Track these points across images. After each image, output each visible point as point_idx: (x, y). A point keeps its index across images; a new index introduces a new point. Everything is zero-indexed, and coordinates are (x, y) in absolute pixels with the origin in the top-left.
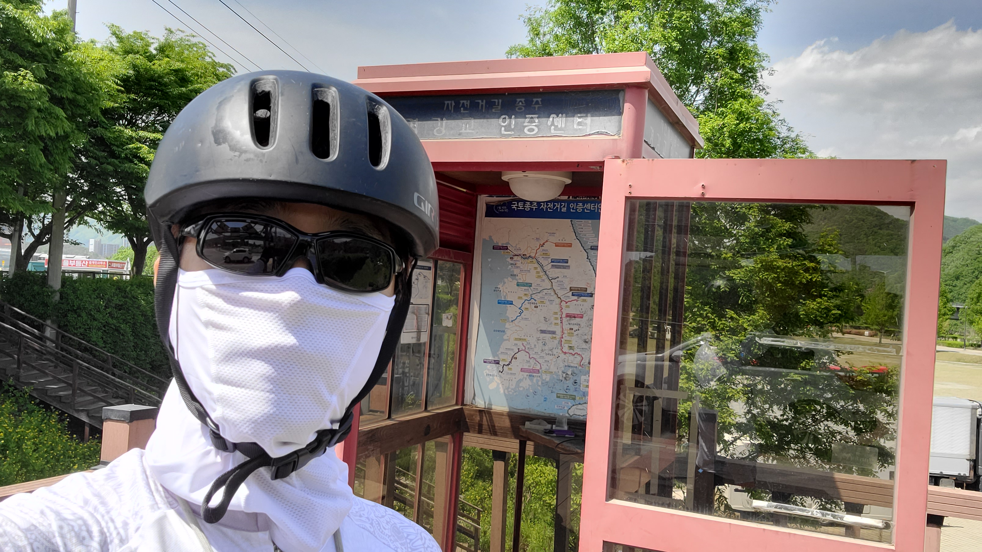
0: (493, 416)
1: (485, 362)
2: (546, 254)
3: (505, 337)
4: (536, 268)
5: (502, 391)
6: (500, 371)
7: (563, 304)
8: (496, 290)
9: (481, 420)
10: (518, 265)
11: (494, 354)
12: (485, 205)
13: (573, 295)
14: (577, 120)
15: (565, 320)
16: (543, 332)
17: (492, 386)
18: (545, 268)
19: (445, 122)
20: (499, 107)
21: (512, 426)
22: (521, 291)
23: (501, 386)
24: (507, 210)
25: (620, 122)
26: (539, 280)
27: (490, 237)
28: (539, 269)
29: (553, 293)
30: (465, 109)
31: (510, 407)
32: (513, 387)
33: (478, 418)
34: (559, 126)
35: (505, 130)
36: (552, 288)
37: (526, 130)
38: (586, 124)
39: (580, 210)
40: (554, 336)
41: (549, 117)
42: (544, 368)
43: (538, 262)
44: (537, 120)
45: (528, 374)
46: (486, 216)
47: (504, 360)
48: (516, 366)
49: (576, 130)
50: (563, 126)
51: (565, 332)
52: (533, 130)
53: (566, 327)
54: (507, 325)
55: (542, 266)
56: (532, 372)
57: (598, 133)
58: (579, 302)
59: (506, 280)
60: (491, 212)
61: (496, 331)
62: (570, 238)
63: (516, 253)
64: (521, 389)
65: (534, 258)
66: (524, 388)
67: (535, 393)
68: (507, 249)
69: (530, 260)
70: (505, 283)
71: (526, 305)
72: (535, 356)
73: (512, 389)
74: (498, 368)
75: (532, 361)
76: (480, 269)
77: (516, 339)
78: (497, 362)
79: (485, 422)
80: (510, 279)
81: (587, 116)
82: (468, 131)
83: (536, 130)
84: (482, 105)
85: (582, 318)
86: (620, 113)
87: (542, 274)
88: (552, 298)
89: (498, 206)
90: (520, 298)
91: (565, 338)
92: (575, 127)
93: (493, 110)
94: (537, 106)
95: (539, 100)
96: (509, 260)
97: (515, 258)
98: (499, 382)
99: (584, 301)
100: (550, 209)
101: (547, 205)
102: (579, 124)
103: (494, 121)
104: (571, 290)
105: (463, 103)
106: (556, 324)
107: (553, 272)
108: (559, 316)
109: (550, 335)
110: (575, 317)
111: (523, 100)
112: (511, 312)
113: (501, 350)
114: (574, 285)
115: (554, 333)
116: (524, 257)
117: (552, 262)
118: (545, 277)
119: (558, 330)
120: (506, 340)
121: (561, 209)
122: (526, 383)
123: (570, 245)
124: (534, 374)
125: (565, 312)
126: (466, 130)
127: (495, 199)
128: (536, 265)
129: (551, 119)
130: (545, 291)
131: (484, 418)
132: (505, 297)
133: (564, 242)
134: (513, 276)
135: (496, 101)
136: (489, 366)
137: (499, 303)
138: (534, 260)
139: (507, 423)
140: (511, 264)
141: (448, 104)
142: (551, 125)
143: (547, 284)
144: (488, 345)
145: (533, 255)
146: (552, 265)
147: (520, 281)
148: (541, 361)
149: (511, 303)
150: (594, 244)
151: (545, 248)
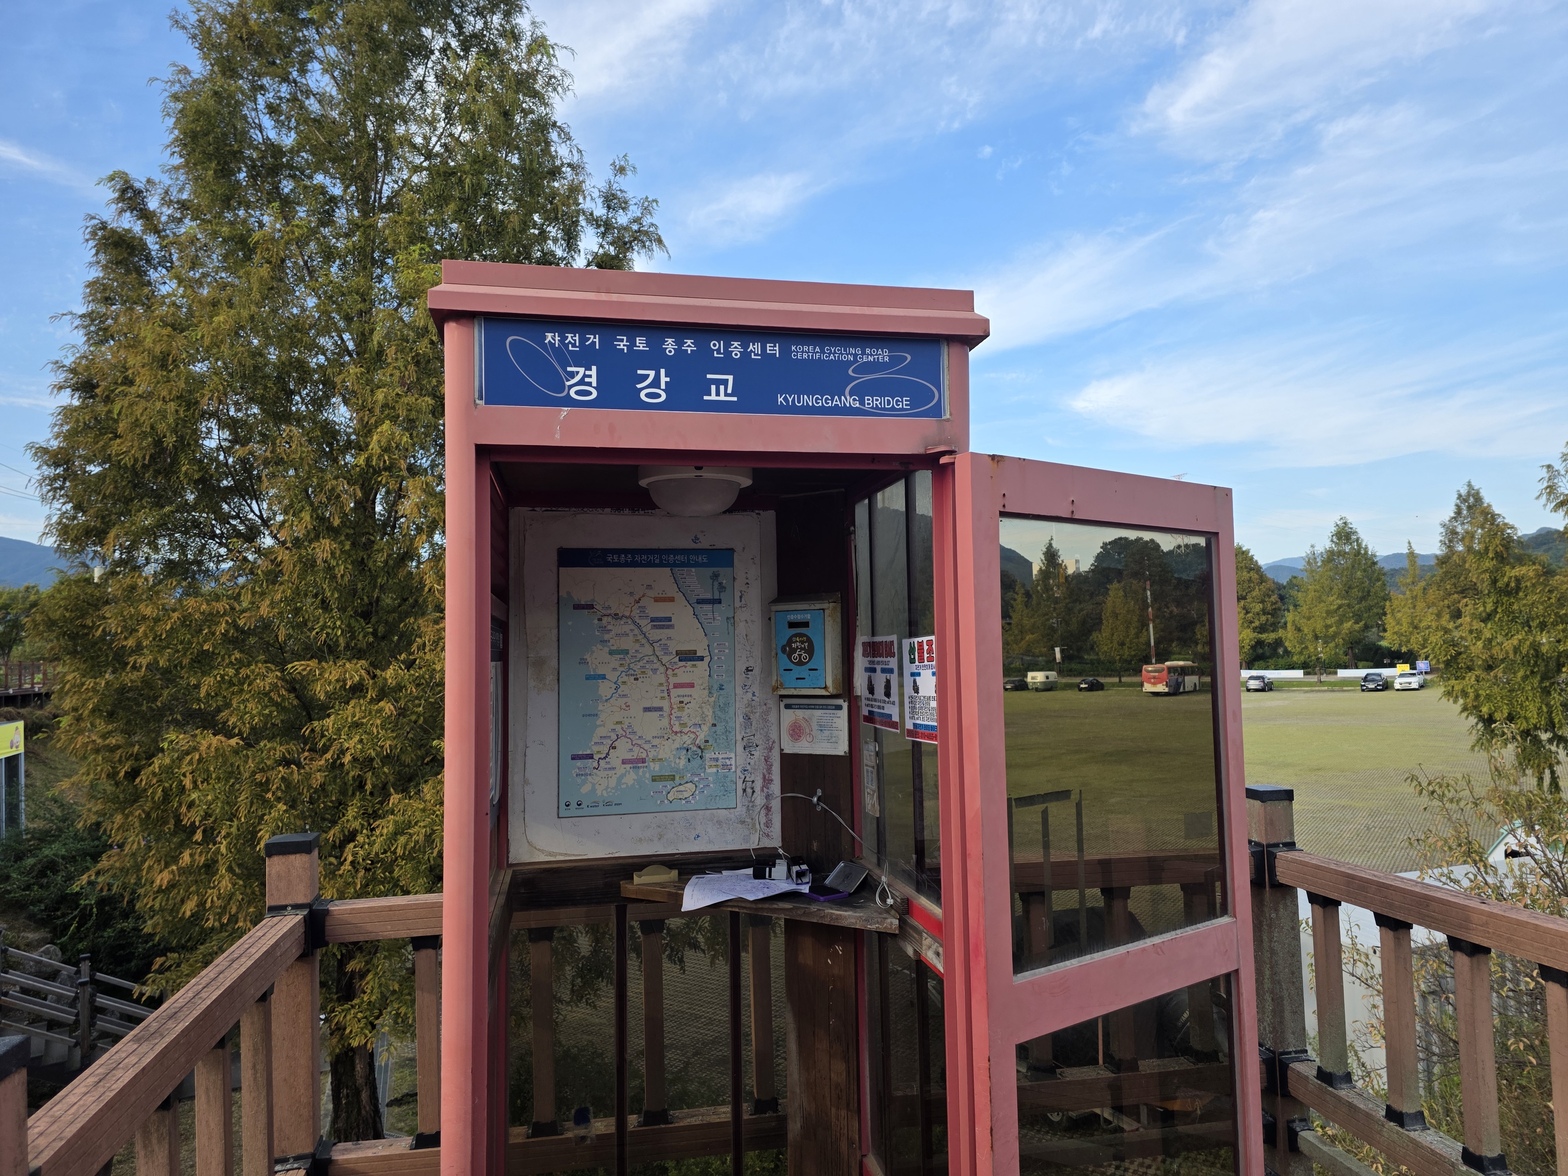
1: (572, 759)
2: (643, 612)
3: (599, 722)
4: (632, 630)
5: (599, 791)
6: (594, 768)
7: (670, 672)
8: (583, 662)
10: (609, 628)
11: (583, 746)
13: (680, 660)
15: (672, 691)
16: (647, 709)
17: (586, 789)
18: (644, 630)
22: (614, 661)
23: (597, 787)
26: (638, 645)
27: (569, 593)
28: (637, 631)
29: (656, 661)
32: (614, 786)
36: (654, 654)
40: (661, 713)
42: (651, 755)
43: (634, 622)
45: (632, 765)
46: (561, 566)
47: (599, 752)
48: (615, 758)
51: (675, 706)
53: (675, 700)
54: (600, 707)
55: (639, 627)
56: (636, 763)
58: (688, 669)
59: (594, 648)
61: (586, 715)
62: (672, 590)
63: (605, 612)
64: (624, 786)
65: (630, 617)
66: (627, 785)
68: (593, 608)
69: (624, 620)
70: (593, 652)
71: (625, 679)
72: (639, 742)
73: (613, 788)
74: (591, 764)
75: (636, 749)
77: (614, 723)
80: (599, 646)
85: (693, 687)
87: (640, 637)
88: (655, 666)
90: (614, 669)
91: (674, 714)
96: (596, 621)
97: (605, 619)
98: (595, 781)
99: (694, 666)
104: (678, 653)
106: (662, 698)
107: (655, 634)
108: (665, 688)
109: (656, 713)
112: (605, 689)
113: (596, 739)
114: (680, 648)
115: (660, 709)
116: (616, 616)
117: (652, 621)
118: (644, 641)
119: (665, 704)
120: (600, 725)
122: (631, 778)
123: (672, 600)
124: (640, 765)
125: (673, 680)
128: (632, 627)
130: (646, 658)
132: (594, 670)
133: (664, 596)
134: (604, 642)
136: (579, 763)
137: (586, 679)
138: (630, 620)
140: (601, 627)
143: (648, 649)
145: (627, 614)
146: (653, 625)
147: (612, 648)
148: (646, 746)
149: (603, 677)
150: (701, 597)
151: (641, 604)
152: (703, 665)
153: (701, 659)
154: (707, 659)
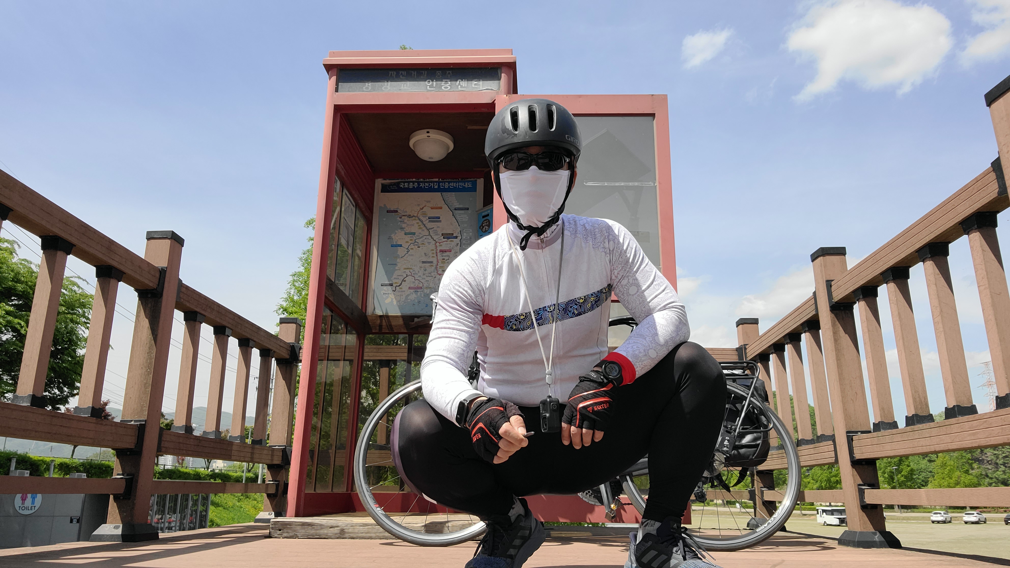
0: (390, 318)
1: (382, 286)
2: (424, 214)
3: (397, 268)
4: (418, 223)
5: (395, 303)
6: (393, 291)
7: (438, 244)
8: (390, 238)
9: (381, 322)
10: (405, 222)
11: (389, 280)
12: (380, 185)
13: (444, 238)
14: (474, 83)
15: (439, 254)
16: (423, 262)
17: (388, 301)
18: (424, 223)
19: (389, 83)
20: (426, 75)
21: (405, 323)
22: (408, 238)
23: (394, 300)
24: (396, 188)
25: (499, 83)
26: (421, 230)
27: (385, 205)
28: (420, 223)
29: (430, 238)
30: (403, 76)
31: (401, 313)
32: (403, 300)
33: (379, 321)
34: (464, 86)
35: (430, 88)
36: (429, 235)
37: (443, 88)
38: (480, 85)
39: (446, 187)
40: (432, 264)
41: (457, 81)
42: (425, 285)
43: (419, 219)
44: (449, 83)
45: (414, 290)
46: (381, 192)
47: (396, 283)
48: (405, 286)
49: (474, 88)
50: (466, 85)
51: (440, 261)
52: (448, 88)
53: (440, 257)
54: (398, 260)
55: (422, 222)
56: (416, 289)
57: (487, 89)
58: (448, 242)
59: (397, 231)
60: (385, 189)
61: (390, 264)
62: (441, 203)
63: (404, 214)
64: (409, 300)
65: (417, 216)
66: (411, 300)
67: (419, 302)
68: (397, 212)
69: (414, 218)
70: (396, 233)
71: (412, 246)
72: (418, 278)
73: (403, 301)
74: (392, 288)
75: (417, 282)
76: (378, 226)
77: (405, 269)
78: (391, 285)
79: (384, 323)
80: (399, 230)
81: (480, 81)
82: (405, 88)
83: (449, 87)
84: (414, 74)
85: (451, 252)
86: (499, 79)
87: (422, 226)
88: (430, 241)
89: (391, 185)
90: (407, 242)
91: (439, 265)
92: (473, 86)
93: (422, 77)
94: (449, 75)
95: (450, 72)
96: (398, 218)
97: (403, 217)
98: (393, 297)
99: (452, 241)
100: (427, 186)
101: (425, 184)
102: (475, 84)
103: (422, 83)
104: (443, 235)
105: (402, 73)
106: (433, 257)
107: (430, 225)
108: (435, 252)
109: (429, 264)
110: (446, 252)
111: (440, 72)
112: (401, 251)
113: (394, 276)
114: (444, 232)
115: (432, 262)
116: (409, 216)
117: (429, 218)
118: (424, 228)
119: (435, 260)
120: (397, 270)
121: (434, 186)
122: (413, 296)
123: (441, 208)
124: (418, 290)
125: (439, 249)
126: (404, 87)
127: (388, 181)
128: (418, 221)
129: (458, 82)
130: (425, 237)
131: (384, 321)
132: (396, 242)
133: (437, 206)
134: (402, 229)
135: (423, 72)
136: (385, 288)
137: (392, 246)
138: (417, 218)
139: (401, 322)
140: (401, 221)
141: (391, 73)
142: (459, 85)
143: (426, 233)
144: (384, 273)
146: (429, 221)
147: (407, 232)
148: (423, 281)
149: (401, 246)
150: (457, 207)
151: (424, 210)
152: (457, 241)
153: (456, 237)
154: (459, 238)
